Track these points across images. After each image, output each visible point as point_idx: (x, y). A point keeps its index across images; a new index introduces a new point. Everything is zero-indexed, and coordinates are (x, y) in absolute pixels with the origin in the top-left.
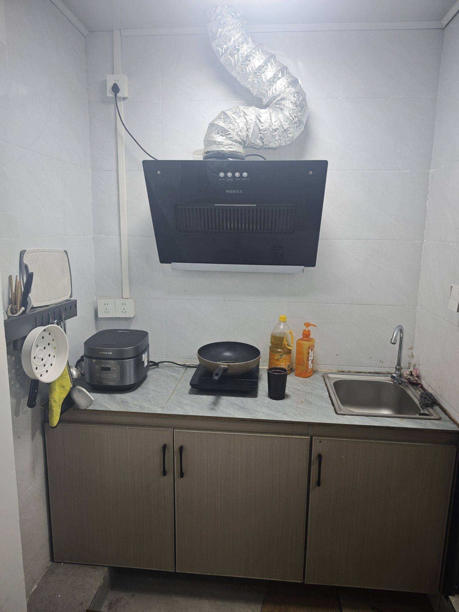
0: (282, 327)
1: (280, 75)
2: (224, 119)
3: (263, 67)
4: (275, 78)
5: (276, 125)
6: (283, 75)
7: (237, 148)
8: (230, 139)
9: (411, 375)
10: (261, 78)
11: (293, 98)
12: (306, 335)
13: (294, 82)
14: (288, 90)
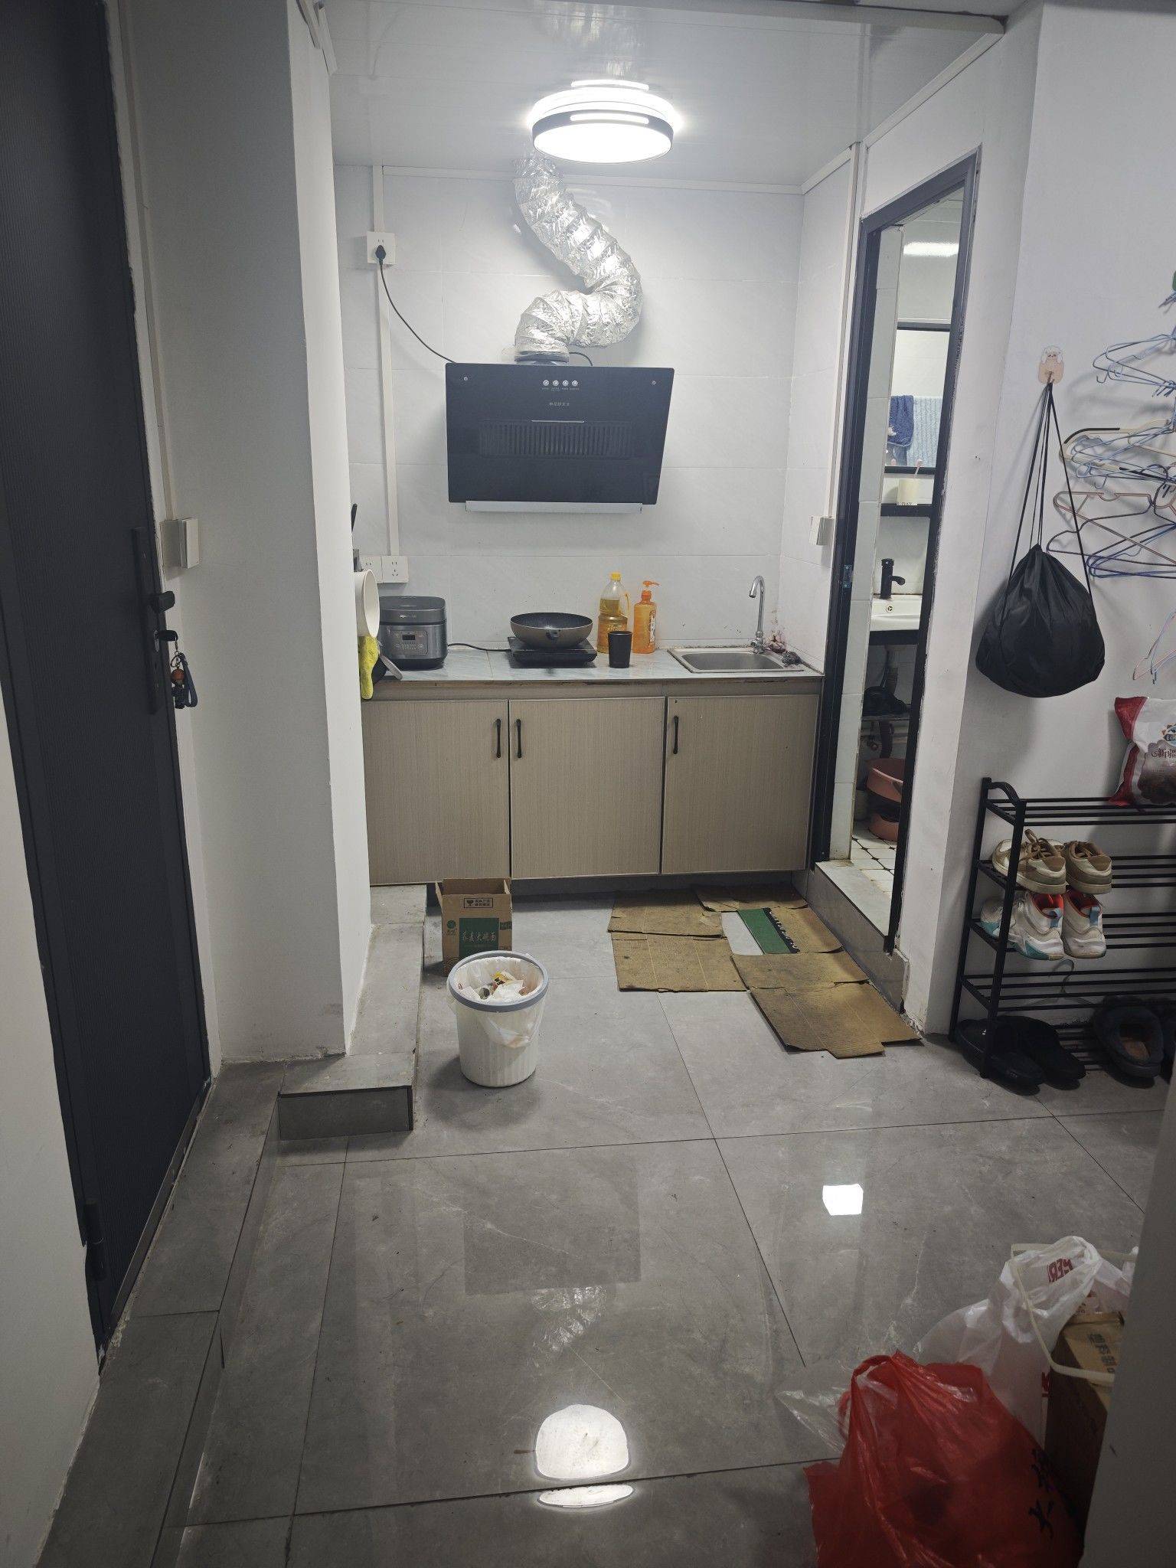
0: (615, 588)
1: (609, 253)
2: (544, 309)
3: (589, 241)
4: (604, 255)
5: (606, 319)
6: (612, 253)
7: (560, 348)
8: (552, 336)
9: (775, 640)
10: (586, 254)
11: (626, 282)
12: (646, 597)
13: (626, 261)
14: (619, 271)
